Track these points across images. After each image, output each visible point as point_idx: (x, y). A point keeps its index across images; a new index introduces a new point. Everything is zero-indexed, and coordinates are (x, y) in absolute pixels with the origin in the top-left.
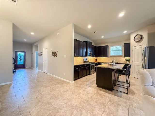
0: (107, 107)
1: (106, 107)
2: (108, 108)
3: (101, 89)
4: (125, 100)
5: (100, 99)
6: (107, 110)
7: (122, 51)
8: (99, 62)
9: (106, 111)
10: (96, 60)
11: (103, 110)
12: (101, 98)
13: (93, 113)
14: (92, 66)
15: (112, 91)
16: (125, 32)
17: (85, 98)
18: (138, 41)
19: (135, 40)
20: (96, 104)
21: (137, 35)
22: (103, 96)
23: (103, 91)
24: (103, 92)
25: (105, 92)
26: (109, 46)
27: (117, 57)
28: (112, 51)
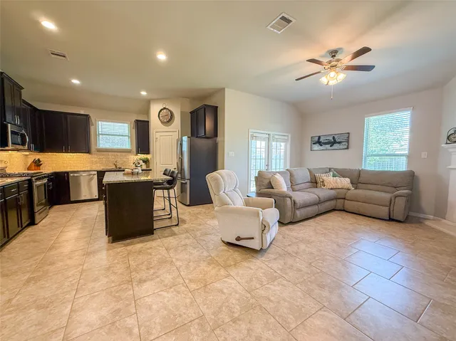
0: (174, 260)
1: (172, 261)
2: (177, 260)
3: (128, 241)
4: (184, 236)
5: (151, 259)
6: (178, 263)
7: (131, 137)
8: (57, 170)
9: (181, 266)
10: (37, 163)
11: (175, 268)
12: (150, 256)
13: (166, 286)
14: (38, 187)
15: (153, 234)
16: (144, 93)
17: (113, 282)
18: (165, 121)
19: (161, 118)
20: (152, 271)
21: (165, 108)
22: (149, 251)
23: (138, 243)
24: (139, 246)
25: (142, 242)
26: (93, 119)
27: (119, 154)
28: (102, 134)
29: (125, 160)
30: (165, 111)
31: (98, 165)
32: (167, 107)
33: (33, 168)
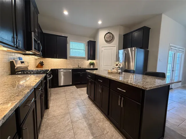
10: (41, 64)
19: (106, 39)
27: (80, 59)
28: (72, 49)
29: (82, 63)
30: (109, 34)
31: (70, 65)
32: (110, 32)
33: (40, 66)
